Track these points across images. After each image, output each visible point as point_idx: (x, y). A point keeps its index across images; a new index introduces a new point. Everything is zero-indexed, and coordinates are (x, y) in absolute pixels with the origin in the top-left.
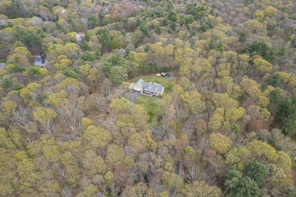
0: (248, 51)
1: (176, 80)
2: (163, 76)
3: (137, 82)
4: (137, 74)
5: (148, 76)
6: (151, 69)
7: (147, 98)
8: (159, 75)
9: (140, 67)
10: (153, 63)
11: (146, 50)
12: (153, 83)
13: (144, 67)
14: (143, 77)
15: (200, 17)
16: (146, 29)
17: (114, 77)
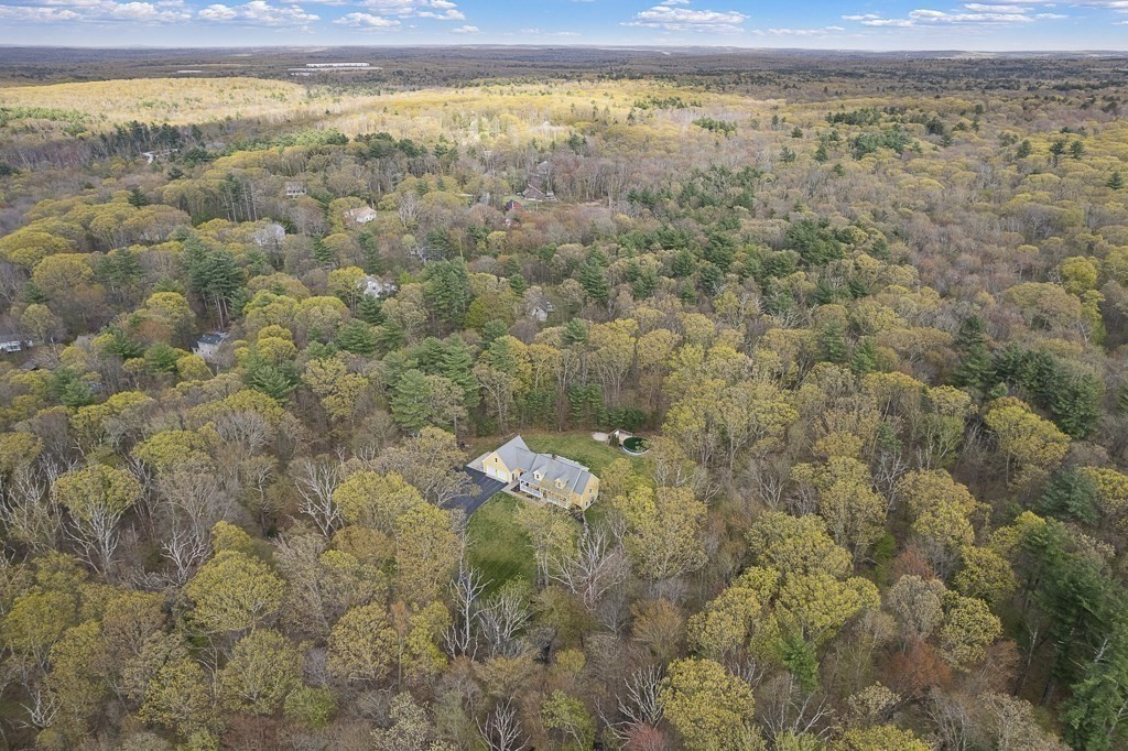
0: (981, 380)
2: (614, 442)
5: (559, 436)
8: (601, 437)
9: (530, 397)
10: (581, 389)
11: (569, 341)
14: (532, 432)
15: (825, 261)
16: (600, 278)
17: (406, 411)
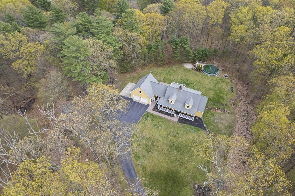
1: (229, 81)
2: (198, 69)
3: (141, 80)
4: (143, 61)
5: (167, 69)
6: (175, 53)
7: (164, 127)
8: (189, 66)
9: (149, 47)
10: (178, 40)
12: (180, 88)
13: (157, 47)
14: (156, 69)
17: (73, 69)
